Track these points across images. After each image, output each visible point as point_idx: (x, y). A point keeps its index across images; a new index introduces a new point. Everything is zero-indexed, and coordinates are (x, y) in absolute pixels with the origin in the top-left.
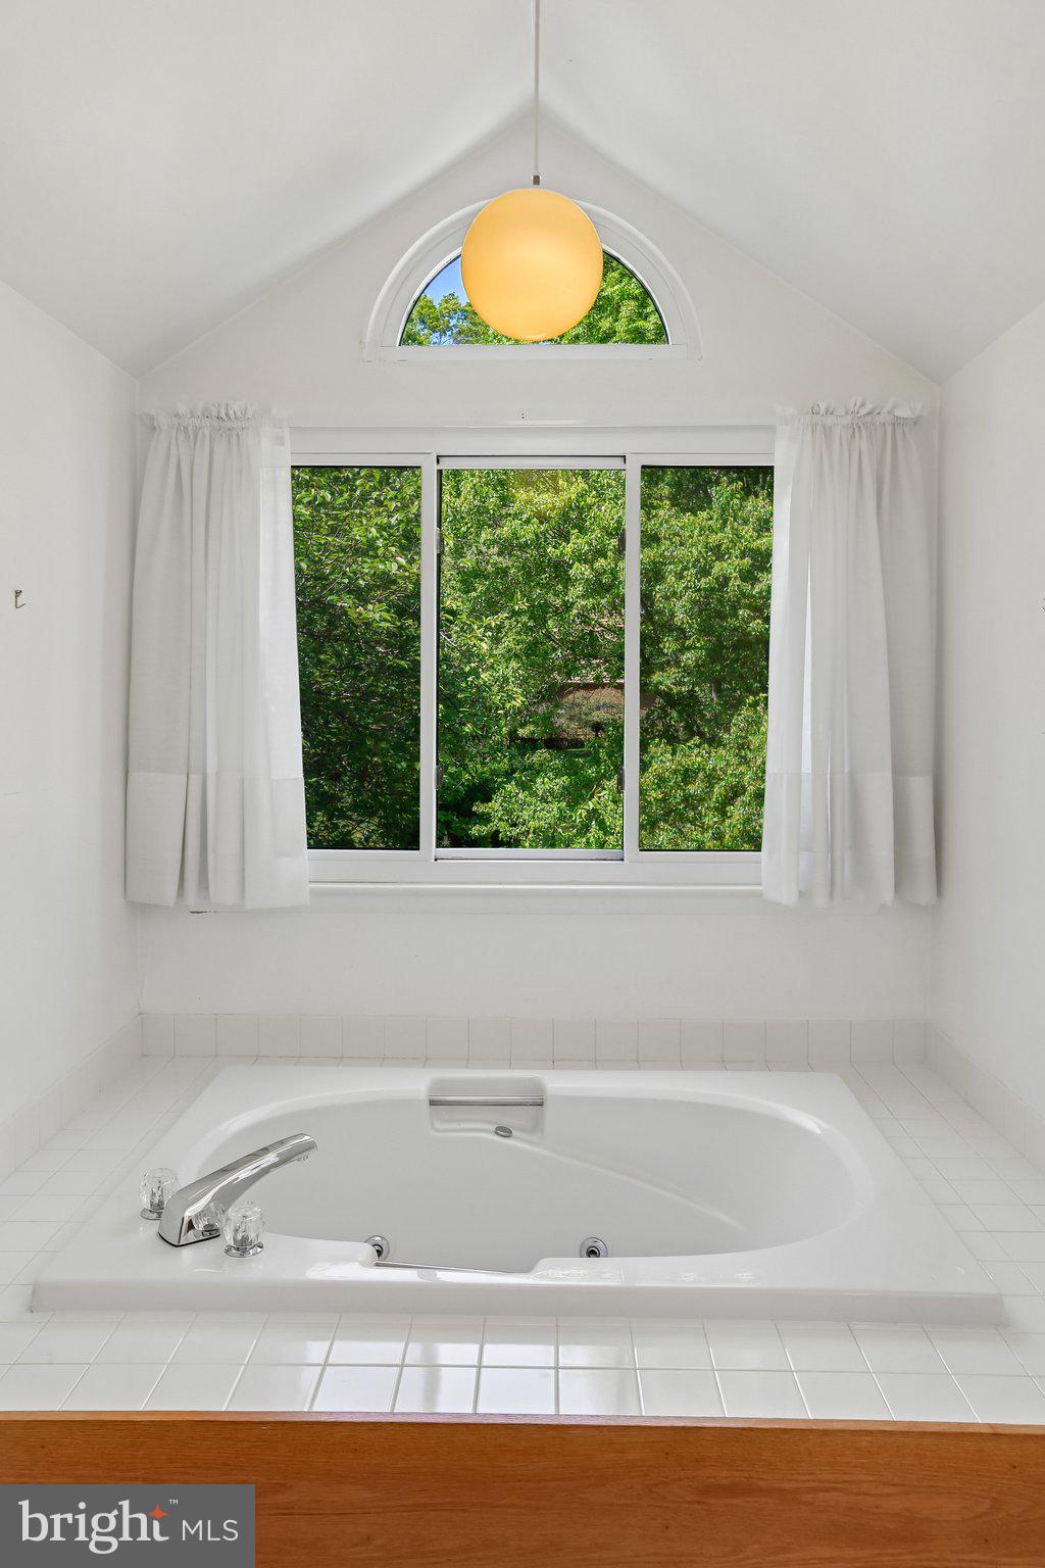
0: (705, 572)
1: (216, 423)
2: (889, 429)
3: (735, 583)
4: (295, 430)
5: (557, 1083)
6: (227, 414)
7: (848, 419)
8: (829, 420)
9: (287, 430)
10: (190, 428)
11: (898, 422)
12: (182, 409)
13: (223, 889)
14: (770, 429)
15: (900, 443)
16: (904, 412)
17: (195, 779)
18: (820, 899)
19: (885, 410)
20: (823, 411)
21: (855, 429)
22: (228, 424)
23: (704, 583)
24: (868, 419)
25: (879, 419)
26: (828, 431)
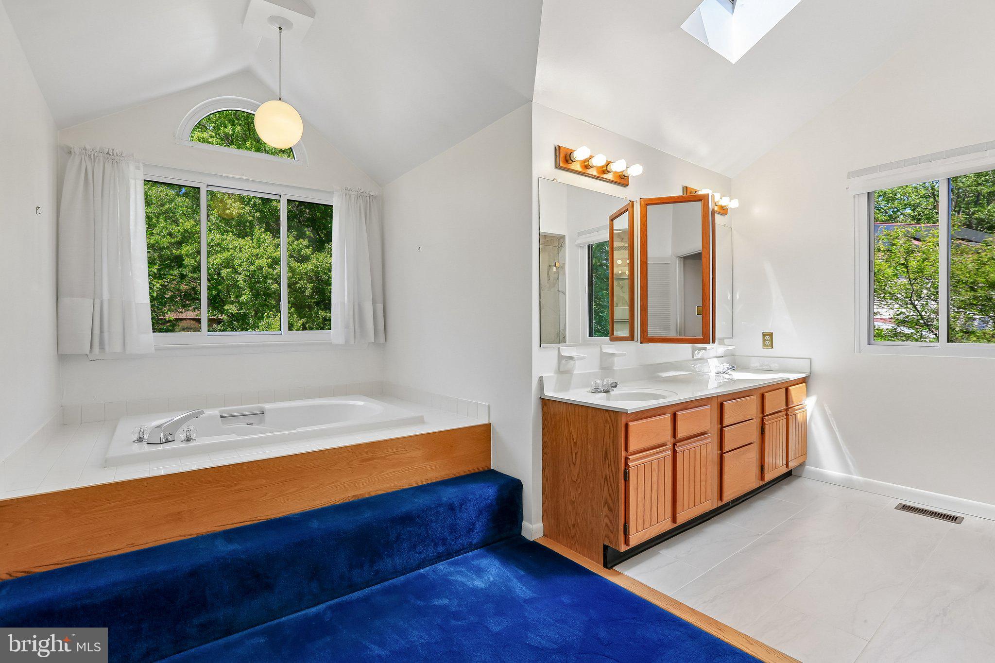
0: (252, 264)
1: (106, 156)
2: (368, 198)
3: (265, 269)
4: (145, 165)
5: (267, 406)
6: (113, 153)
7: (356, 193)
8: (351, 193)
9: (141, 165)
10: (92, 156)
11: (371, 196)
12: (88, 147)
13: (115, 346)
14: (332, 193)
15: (371, 203)
16: (372, 194)
17: (98, 301)
18: (352, 342)
19: (367, 192)
20: (349, 190)
21: (358, 197)
22: (113, 157)
23: (252, 268)
24: (362, 194)
25: (365, 195)
26: (350, 196)
